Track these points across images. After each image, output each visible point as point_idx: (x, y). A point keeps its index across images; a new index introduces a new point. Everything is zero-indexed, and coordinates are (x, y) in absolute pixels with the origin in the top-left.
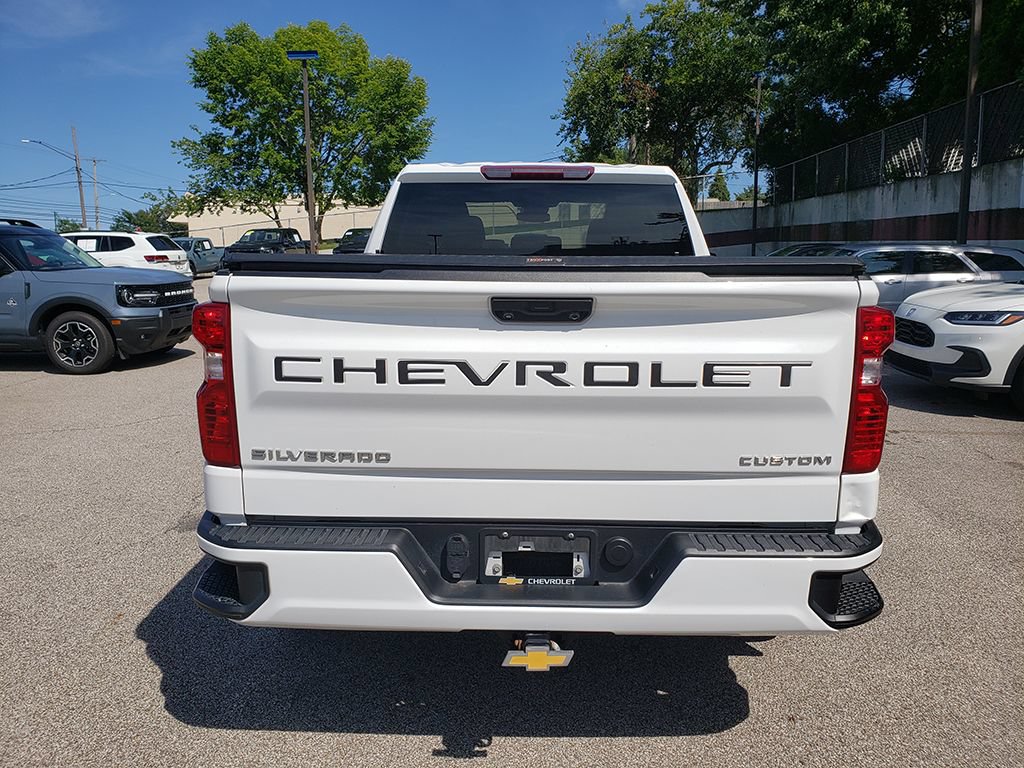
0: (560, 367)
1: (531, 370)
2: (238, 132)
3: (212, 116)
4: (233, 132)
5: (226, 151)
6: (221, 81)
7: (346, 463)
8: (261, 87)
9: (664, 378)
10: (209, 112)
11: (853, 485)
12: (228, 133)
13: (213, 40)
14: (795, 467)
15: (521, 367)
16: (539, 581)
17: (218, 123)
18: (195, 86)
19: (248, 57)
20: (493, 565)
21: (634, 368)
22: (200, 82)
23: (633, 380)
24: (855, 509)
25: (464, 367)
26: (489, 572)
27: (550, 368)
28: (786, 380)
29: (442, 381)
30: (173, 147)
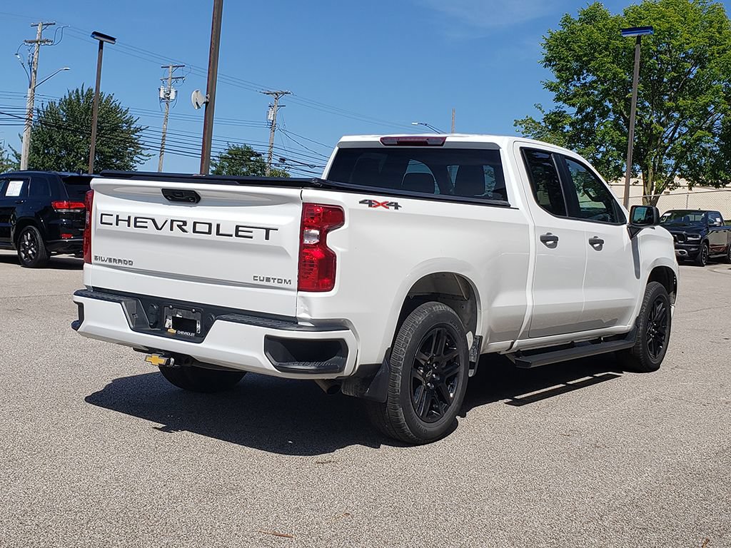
0: (185, 223)
1: (175, 224)
2: (580, 110)
3: (554, 94)
4: (576, 110)
5: (568, 128)
6: (568, 61)
7: (120, 265)
8: (602, 64)
9: (221, 232)
10: (552, 90)
11: (303, 297)
12: (571, 111)
13: (567, 21)
14: (276, 284)
15: (172, 221)
16: (182, 332)
17: (561, 102)
18: (545, 66)
19: (596, 35)
20: (169, 322)
21: (210, 225)
22: (550, 61)
23: (209, 233)
24: (305, 312)
25: (153, 220)
26: (167, 326)
27: (181, 224)
28: (267, 238)
29: (146, 227)
30: (515, 125)
